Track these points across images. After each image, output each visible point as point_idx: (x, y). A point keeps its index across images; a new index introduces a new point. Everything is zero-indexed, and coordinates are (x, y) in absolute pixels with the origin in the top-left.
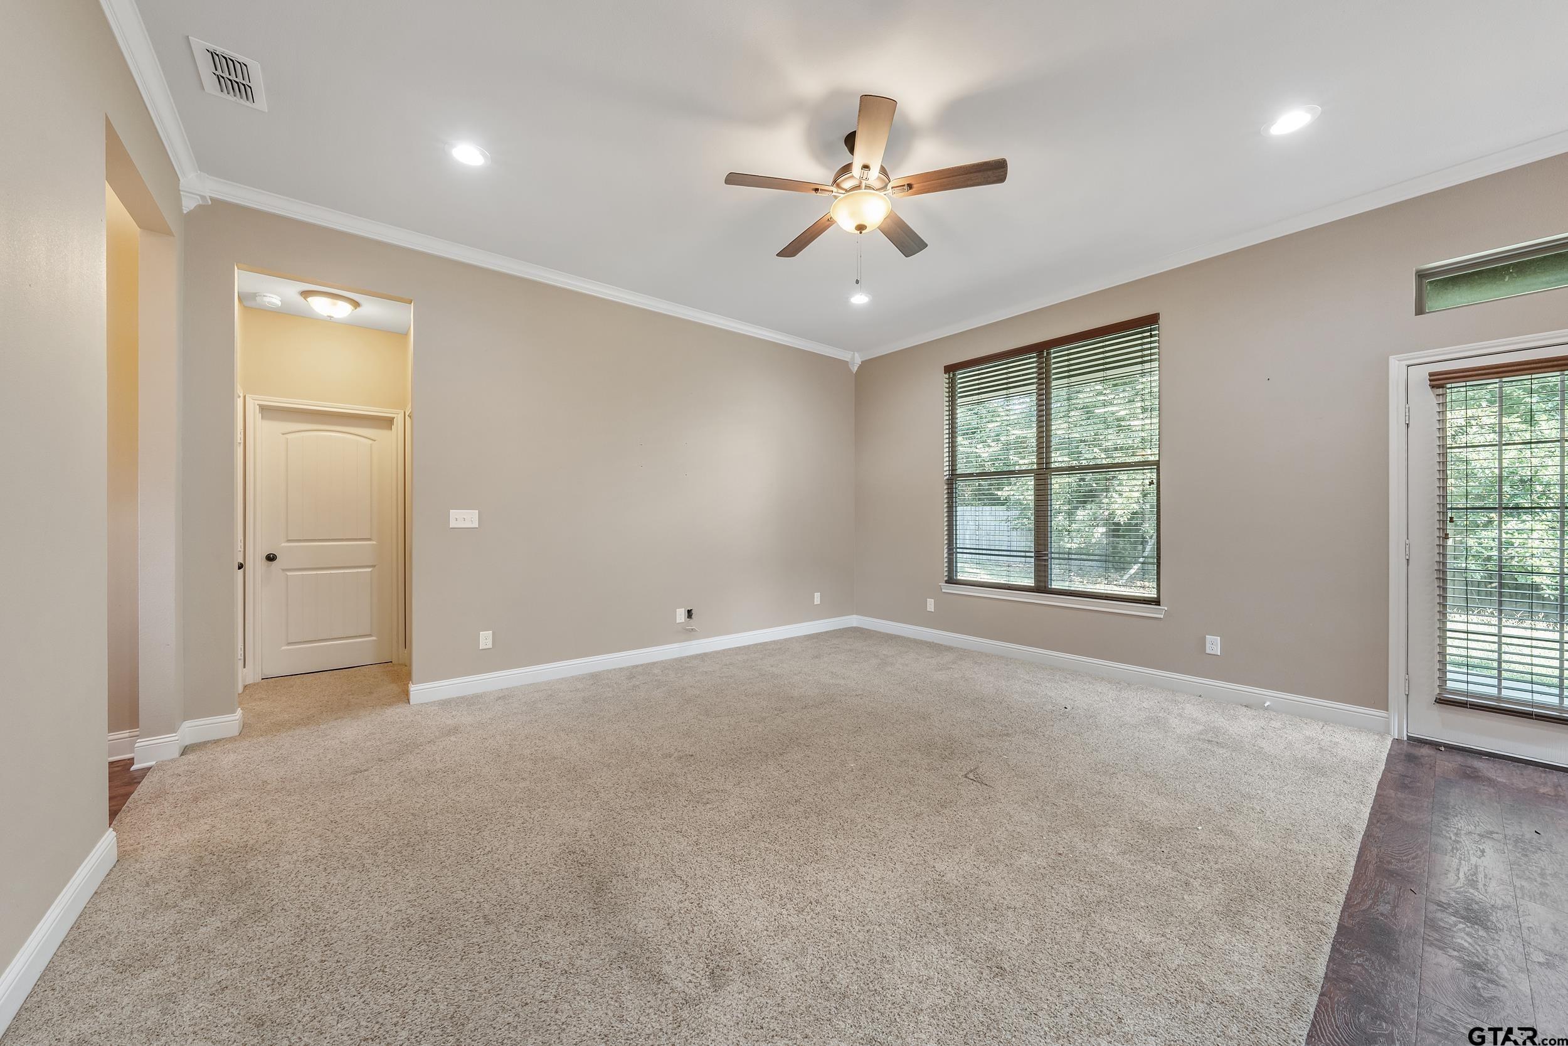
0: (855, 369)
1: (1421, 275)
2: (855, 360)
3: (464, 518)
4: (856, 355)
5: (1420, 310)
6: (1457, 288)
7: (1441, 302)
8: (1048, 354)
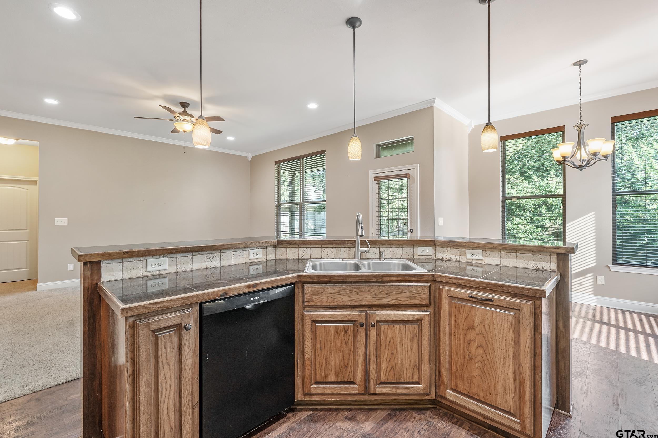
0: (250, 160)
1: (379, 146)
2: (250, 156)
3: (61, 221)
4: (250, 154)
5: (378, 156)
6: (387, 151)
7: (385, 153)
8: (303, 160)
